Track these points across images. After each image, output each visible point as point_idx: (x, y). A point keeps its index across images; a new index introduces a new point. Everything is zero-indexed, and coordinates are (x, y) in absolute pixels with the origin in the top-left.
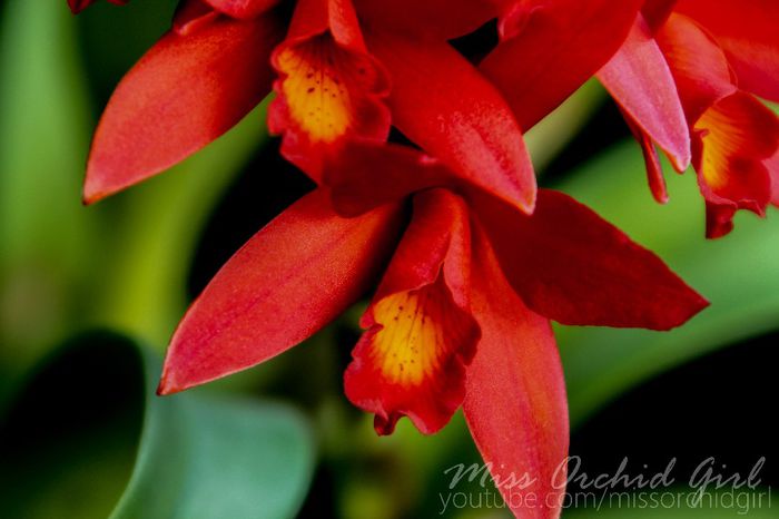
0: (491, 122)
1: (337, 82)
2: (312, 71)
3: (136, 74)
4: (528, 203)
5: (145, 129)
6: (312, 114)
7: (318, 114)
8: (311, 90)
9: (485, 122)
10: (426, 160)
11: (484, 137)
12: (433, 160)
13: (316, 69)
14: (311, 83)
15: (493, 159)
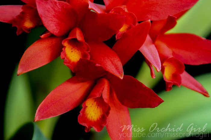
0: (114, 59)
1: (78, 50)
2: (72, 48)
3: (31, 47)
4: (122, 77)
5: (32, 59)
6: (72, 56)
7: (73, 56)
8: (72, 52)
9: (112, 59)
10: (97, 65)
11: (112, 62)
12: (99, 65)
13: (73, 47)
14: (72, 50)
15: (114, 67)
